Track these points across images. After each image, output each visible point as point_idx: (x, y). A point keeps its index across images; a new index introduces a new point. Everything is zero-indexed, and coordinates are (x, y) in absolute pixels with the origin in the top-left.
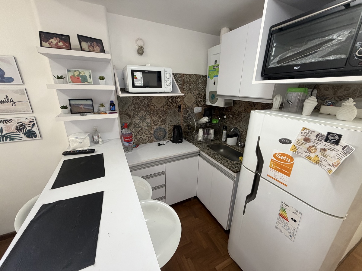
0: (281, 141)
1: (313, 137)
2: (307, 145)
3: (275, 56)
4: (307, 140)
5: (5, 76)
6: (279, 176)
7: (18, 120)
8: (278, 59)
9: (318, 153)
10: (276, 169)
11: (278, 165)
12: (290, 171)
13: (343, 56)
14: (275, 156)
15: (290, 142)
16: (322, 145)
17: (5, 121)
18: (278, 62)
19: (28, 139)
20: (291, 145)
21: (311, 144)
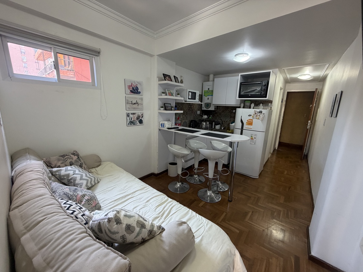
0: (249, 116)
1: (257, 113)
2: (256, 115)
3: (243, 91)
4: (256, 114)
5: (138, 91)
6: (249, 126)
7: (138, 113)
8: (244, 92)
9: (258, 116)
10: (248, 125)
11: (248, 123)
12: (252, 124)
13: (260, 94)
14: (247, 121)
15: (251, 115)
16: (259, 114)
17: (134, 113)
18: (244, 93)
19: (140, 124)
20: (252, 116)
21: (257, 114)
